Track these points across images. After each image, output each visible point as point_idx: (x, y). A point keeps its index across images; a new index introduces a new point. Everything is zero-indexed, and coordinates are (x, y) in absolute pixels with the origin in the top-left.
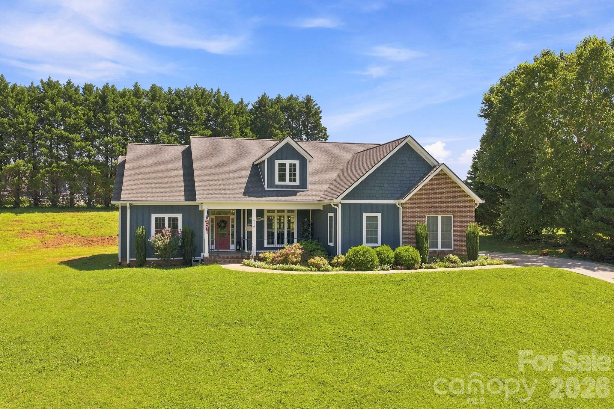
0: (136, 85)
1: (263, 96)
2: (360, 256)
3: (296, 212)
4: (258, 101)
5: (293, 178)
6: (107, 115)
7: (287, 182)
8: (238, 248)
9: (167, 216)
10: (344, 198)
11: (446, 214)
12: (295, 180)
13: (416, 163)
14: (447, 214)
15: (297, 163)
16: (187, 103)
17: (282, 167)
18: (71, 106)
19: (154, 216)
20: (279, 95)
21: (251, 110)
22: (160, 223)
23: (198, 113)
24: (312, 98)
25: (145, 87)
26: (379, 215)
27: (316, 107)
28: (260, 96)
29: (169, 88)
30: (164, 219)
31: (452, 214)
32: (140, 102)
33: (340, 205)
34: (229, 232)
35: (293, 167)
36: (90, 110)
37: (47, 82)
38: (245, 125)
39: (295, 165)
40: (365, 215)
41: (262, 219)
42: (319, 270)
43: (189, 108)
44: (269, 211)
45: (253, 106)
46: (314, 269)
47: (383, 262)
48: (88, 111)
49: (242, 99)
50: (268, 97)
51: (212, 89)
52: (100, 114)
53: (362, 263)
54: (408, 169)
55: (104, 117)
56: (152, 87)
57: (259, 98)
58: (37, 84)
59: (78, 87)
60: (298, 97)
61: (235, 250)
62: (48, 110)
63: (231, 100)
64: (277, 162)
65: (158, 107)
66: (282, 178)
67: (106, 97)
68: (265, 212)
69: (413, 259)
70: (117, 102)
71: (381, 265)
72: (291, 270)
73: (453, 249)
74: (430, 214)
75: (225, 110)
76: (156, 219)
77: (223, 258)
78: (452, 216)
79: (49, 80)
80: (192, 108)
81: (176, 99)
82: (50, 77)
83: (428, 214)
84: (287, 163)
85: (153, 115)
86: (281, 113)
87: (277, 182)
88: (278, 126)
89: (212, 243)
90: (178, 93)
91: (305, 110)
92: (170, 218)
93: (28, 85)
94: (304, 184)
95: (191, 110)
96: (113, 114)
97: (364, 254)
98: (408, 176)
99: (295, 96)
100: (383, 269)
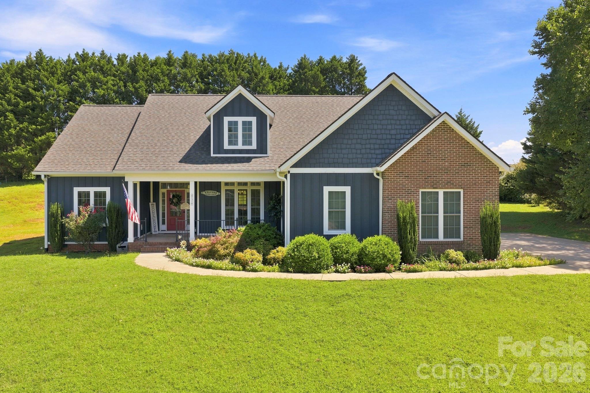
0: (169, 54)
1: (303, 59)
2: (302, 251)
3: (262, 185)
4: (298, 64)
5: (247, 140)
6: (136, 85)
7: (240, 146)
9: (92, 190)
10: (295, 166)
11: (451, 188)
12: (250, 144)
13: (406, 113)
14: (453, 188)
15: (253, 120)
16: (219, 68)
17: (233, 127)
18: (101, 77)
19: (76, 190)
20: (321, 57)
21: (290, 74)
22: (84, 199)
23: (229, 79)
24: (356, 58)
25: (178, 55)
26: (347, 189)
27: (360, 68)
28: (299, 59)
29: (203, 55)
30: (88, 193)
31: (461, 188)
32: (171, 70)
33: (289, 176)
35: (247, 126)
36: (120, 80)
37: (82, 54)
38: (282, 90)
39: (250, 123)
40: (327, 189)
41: (218, 194)
42: (244, 269)
43: (220, 75)
44: (227, 184)
45: (292, 69)
46: (237, 267)
47: (337, 260)
48: (118, 81)
49: (281, 63)
50: (309, 59)
51: (249, 54)
52: (129, 84)
53: (304, 261)
54: (393, 122)
55: (134, 87)
56: (184, 55)
57: (299, 61)
58: (73, 57)
59: (111, 57)
60: (342, 57)
62: (77, 81)
63: (268, 64)
64: (226, 120)
65: (189, 75)
66: (233, 140)
67: (136, 66)
68: (223, 185)
69: (385, 256)
70: (147, 71)
71: (335, 265)
72: (209, 267)
73: (462, 239)
74: (425, 188)
75: (259, 75)
76: (80, 194)
77: (151, 244)
78: (462, 191)
79: (83, 52)
80: (223, 73)
81: (208, 66)
82: (84, 49)
83: (423, 188)
84: (240, 120)
85: (182, 82)
86: (320, 75)
87: (226, 146)
88: (317, 90)
89: (163, 223)
90: (211, 60)
91: (348, 71)
92: (96, 193)
93: (65, 58)
94: (262, 148)
95: (222, 76)
96: (142, 83)
97: (309, 248)
98: (393, 132)
99: (338, 57)
100: (337, 271)
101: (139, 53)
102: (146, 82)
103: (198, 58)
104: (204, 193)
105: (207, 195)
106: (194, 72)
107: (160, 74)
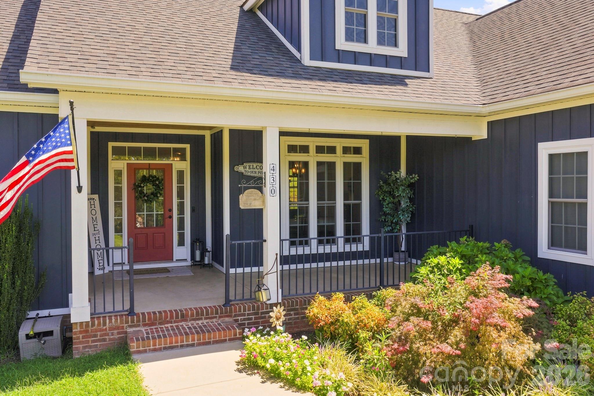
3: (366, 153)
5: (385, 34)
7: (372, 45)
8: (198, 258)
34: (171, 210)
61: (189, 263)
87: (341, 43)
94: (419, 57)
104: (240, 169)
105: (249, 174)
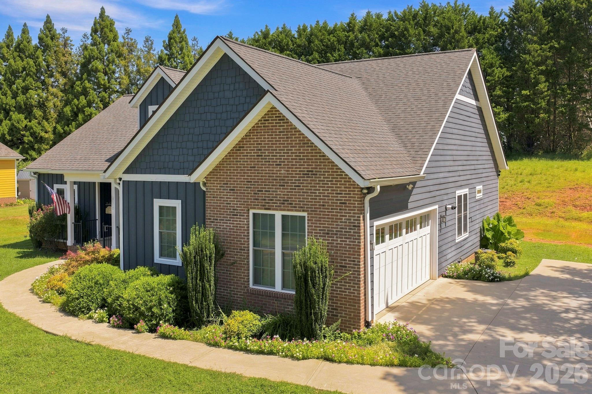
101: (318, 22)
102: (320, 53)
103: (383, 18)
106: (374, 35)
107: (335, 43)
